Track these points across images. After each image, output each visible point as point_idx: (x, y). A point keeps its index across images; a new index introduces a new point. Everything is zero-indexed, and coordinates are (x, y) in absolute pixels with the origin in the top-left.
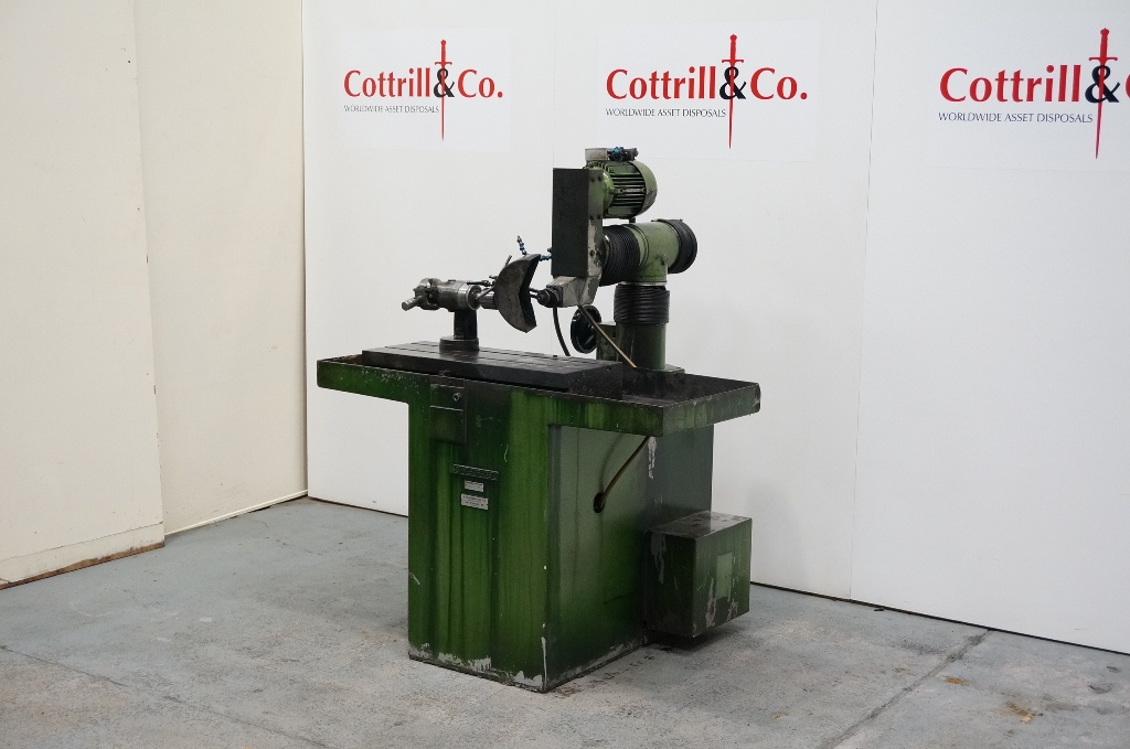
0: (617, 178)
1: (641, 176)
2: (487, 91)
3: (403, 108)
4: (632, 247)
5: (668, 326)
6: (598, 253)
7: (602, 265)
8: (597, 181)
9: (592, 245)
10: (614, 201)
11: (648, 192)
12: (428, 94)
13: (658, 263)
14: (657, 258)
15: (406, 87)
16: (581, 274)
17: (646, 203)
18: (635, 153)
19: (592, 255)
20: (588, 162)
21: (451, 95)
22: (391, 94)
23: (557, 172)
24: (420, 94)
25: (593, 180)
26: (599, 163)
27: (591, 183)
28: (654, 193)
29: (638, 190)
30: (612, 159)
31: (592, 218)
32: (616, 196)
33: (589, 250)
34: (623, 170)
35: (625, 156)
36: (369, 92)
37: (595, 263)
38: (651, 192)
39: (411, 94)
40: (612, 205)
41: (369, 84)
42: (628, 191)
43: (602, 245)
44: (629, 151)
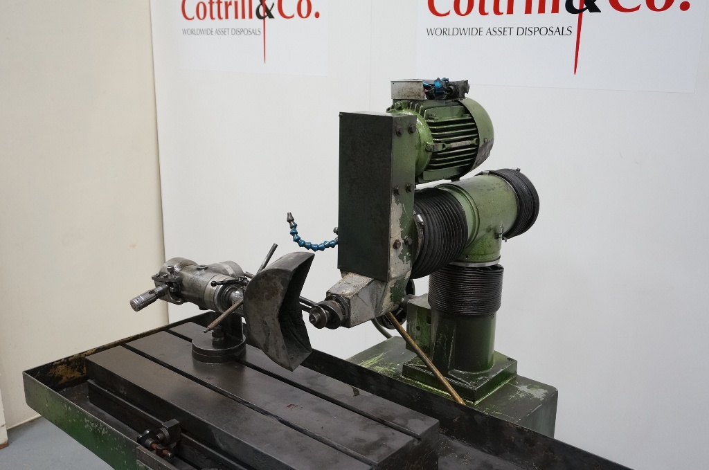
0: (437, 127)
1: (472, 120)
2: (304, 12)
3: (230, 31)
4: (456, 220)
5: (499, 314)
6: (406, 242)
7: (411, 258)
8: (405, 134)
9: (396, 232)
10: (432, 162)
11: (481, 143)
12: (251, 17)
13: (490, 236)
14: (489, 230)
15: (231, 9)
16: (379, 273)
17: (479, 157)
18: (465, 87)
19: (395, 246)
20: (395, 101)
21: (271, 16)
22: (220, 18)
23: (346, 119)
24: (244, 17)
25: (399, 134)
26: (411, 103)
27: (396, 140)
28: (489, 144)
29: (468, 142)
30: (430, 96)
31: (396, 192)
32: (435, 155)
33: (392, 241)
34: (447, 114)
35: (451, 92)
36: (201, 16)
37: (401, 257)
38: (485, 143)
39: (236, 17)
40: (429, 168)
41: (201, 7)
42: (454, 145)
43: (412, 230)
44: (455, 84)
